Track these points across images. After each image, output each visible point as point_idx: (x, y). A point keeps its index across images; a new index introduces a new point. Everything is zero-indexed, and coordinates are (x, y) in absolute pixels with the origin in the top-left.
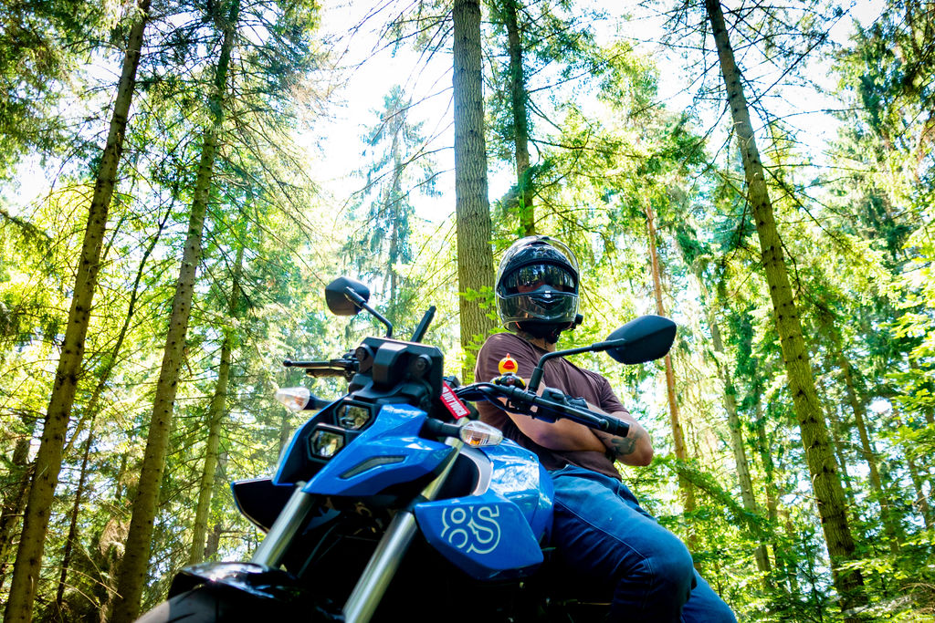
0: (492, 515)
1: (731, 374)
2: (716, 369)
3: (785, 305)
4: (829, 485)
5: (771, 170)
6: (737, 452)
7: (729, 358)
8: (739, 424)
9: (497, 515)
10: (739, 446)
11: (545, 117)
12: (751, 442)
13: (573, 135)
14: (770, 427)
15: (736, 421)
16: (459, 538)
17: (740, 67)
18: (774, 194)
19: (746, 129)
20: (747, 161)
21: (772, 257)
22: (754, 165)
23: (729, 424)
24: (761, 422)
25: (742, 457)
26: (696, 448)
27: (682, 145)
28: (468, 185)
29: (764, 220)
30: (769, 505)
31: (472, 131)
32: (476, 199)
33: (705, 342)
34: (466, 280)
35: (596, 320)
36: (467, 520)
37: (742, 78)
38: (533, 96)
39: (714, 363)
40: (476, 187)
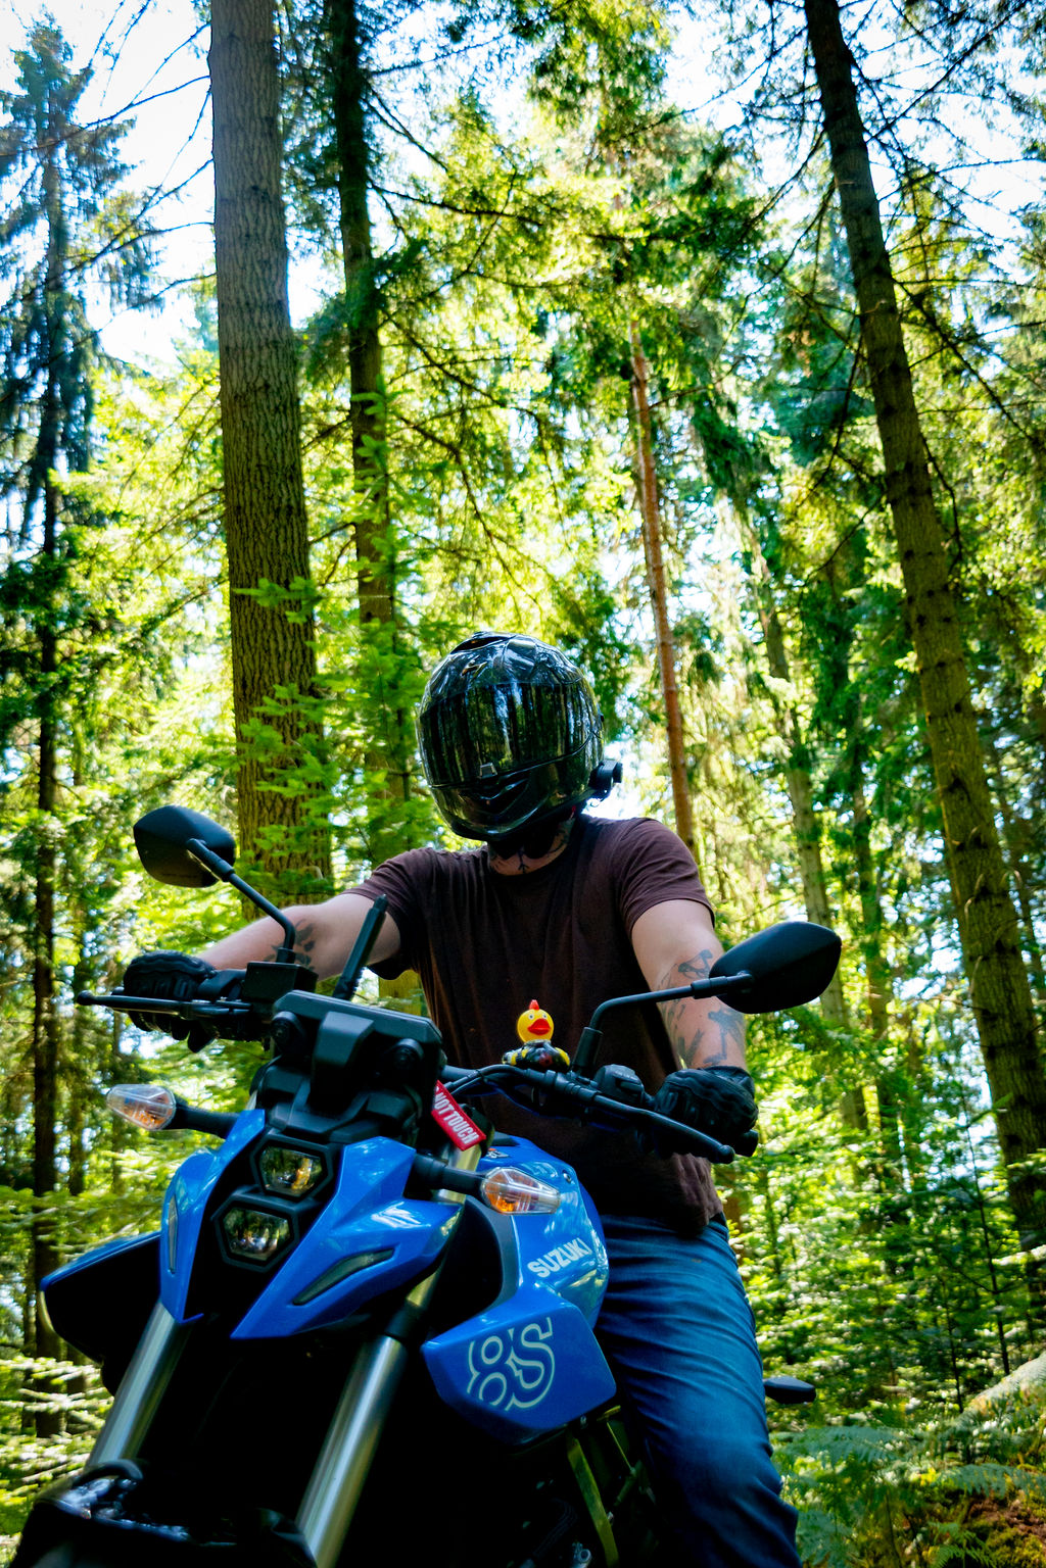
0: (542, 1336)
1: (804, 723)
2: (772, 714)
3: (930, 594)
4: (1006, 979)
5: (909, 287)
6: (810, 891)
7: (799, 691)
8: (816, 831)
9: (549, 1334)
10: (814, 879)
11: (407, 134)
12: (840, 870)
13: (469, 178)
14: (880, 838)
15: (809, 826)
16: (493, 1390)
17: (853, 46)
18: (916, 343)
19: (860, 195)
20: (861, 267)
21: (907, 485)
22: (875, 278)
23: (796, 832)
24: (863, 826)
25: (820, 902)
26: (722, 882)
27: (715, 214)
28: (247, 317)
29: (894, 401)
30: (872, 1003)
31: (255, 188)
32: (265, 351)
33: (747, 655)
34: (245, 538)
35: (517, 609)
36: (505, 1356)
37: (854, 72)
38: (381, 85)
39: (769, 702)
40: (265, 322)
